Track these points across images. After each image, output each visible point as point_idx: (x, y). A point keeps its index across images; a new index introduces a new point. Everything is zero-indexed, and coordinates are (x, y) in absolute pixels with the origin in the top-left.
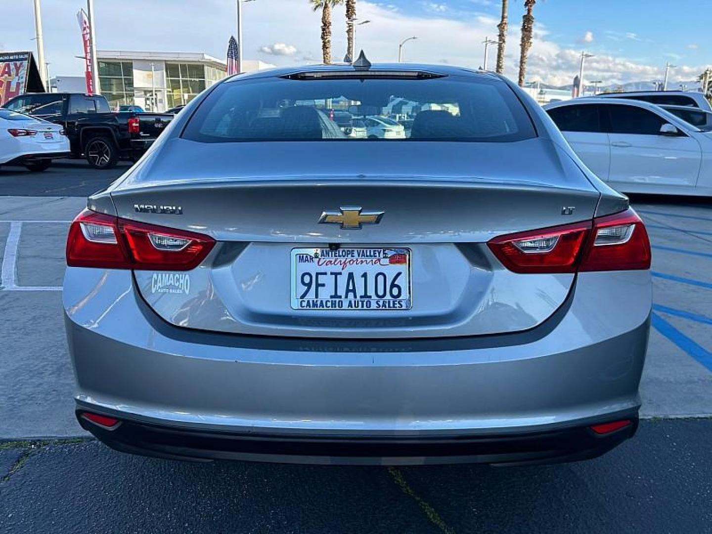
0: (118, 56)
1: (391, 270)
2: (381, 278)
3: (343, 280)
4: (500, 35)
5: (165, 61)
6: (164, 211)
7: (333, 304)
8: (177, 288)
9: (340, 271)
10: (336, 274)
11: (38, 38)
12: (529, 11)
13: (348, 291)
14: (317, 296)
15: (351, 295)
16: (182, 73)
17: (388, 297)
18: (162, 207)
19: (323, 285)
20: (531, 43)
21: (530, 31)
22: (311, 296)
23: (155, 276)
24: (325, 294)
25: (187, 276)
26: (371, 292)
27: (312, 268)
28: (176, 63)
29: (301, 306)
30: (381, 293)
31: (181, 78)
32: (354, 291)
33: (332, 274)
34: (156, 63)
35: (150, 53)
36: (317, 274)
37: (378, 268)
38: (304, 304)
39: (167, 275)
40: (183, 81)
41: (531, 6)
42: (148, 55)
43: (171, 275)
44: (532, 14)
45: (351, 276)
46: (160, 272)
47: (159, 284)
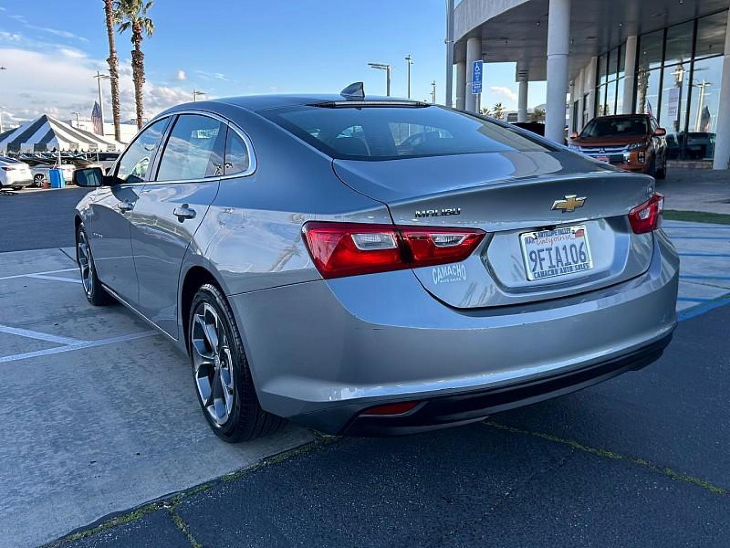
1: (577, 241)
2: (573, 249)
3: (553, 253)
4: (111, 70)
6: (445, 214)
7: (553, 273)
8: (456, 276)
9: (550, 246)
10: (549, 250)
12: (137, 47)
13: (558, 261)
14: (542, 269)
15: (560, 264)
17: (580, 262)
18: (443, 211)
19: (544, 259)
20: (144, 79)
21: (141, 67)
23: (434, 270)
24: (546, 265)
25: (463, 266)
27: (534, 247)
29: (535, 277)
30: (575, 259)
32: (561, 261)
33: (547, 250)
36: (539, 251)
37: (571, 242)
38: (537, 275)
39: (445, 268)
41: (139, 42)
43: (449, 268)
44: (141, 50)
45: (557, 249)
46: (438, 267)
47: (440, 277)
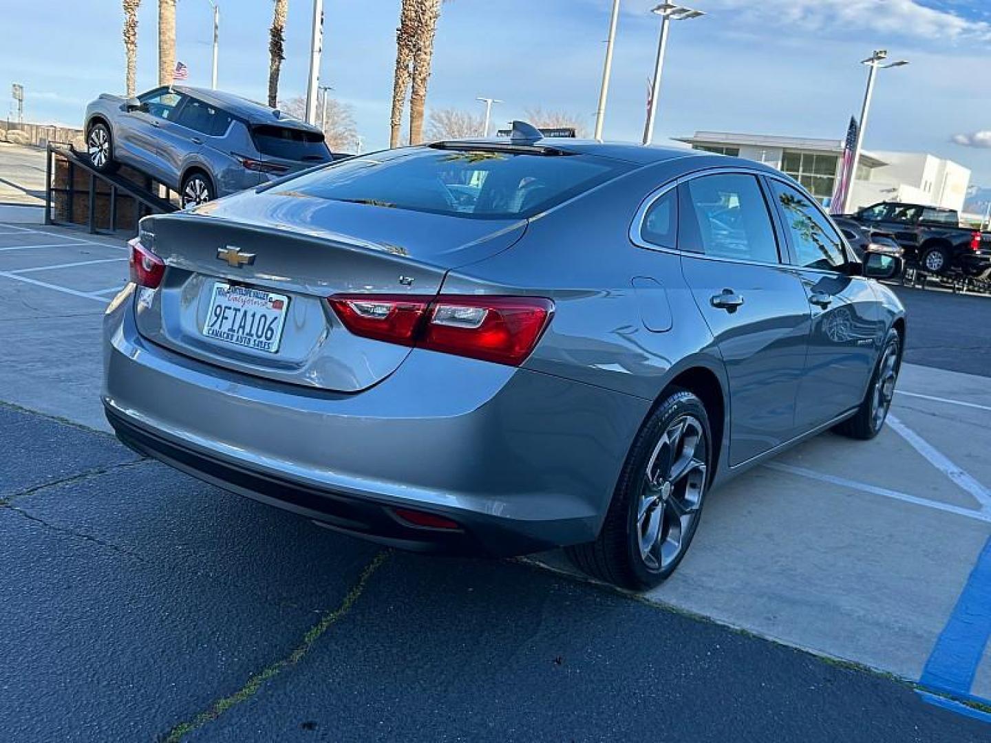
0: (723, 139)
1: (271, 313)
3: (240, 315)
5: (784, 148)
7: (228, 337)
9: (240, 307)
10: (237, 310)
11: (599, 113)
13: (240, 327)
15: (241, 330)
16: (803, 166)
17: (263, 339)
19: (227, 318)
22: (217, 327)
24: (227, 325)
26: (254, 332)
27: (224, 301)
28: (799, 152)
29: (209, 334)
30: (260, 333)
31: (800, 173)
32: (244, 327)
33: (234, 309)
34: (769, 150)
35: (766, 137)
36: (226, 307)
37: (263, 311)
40: (803, 177)
42: (762, 139)
45: (245, 313)
